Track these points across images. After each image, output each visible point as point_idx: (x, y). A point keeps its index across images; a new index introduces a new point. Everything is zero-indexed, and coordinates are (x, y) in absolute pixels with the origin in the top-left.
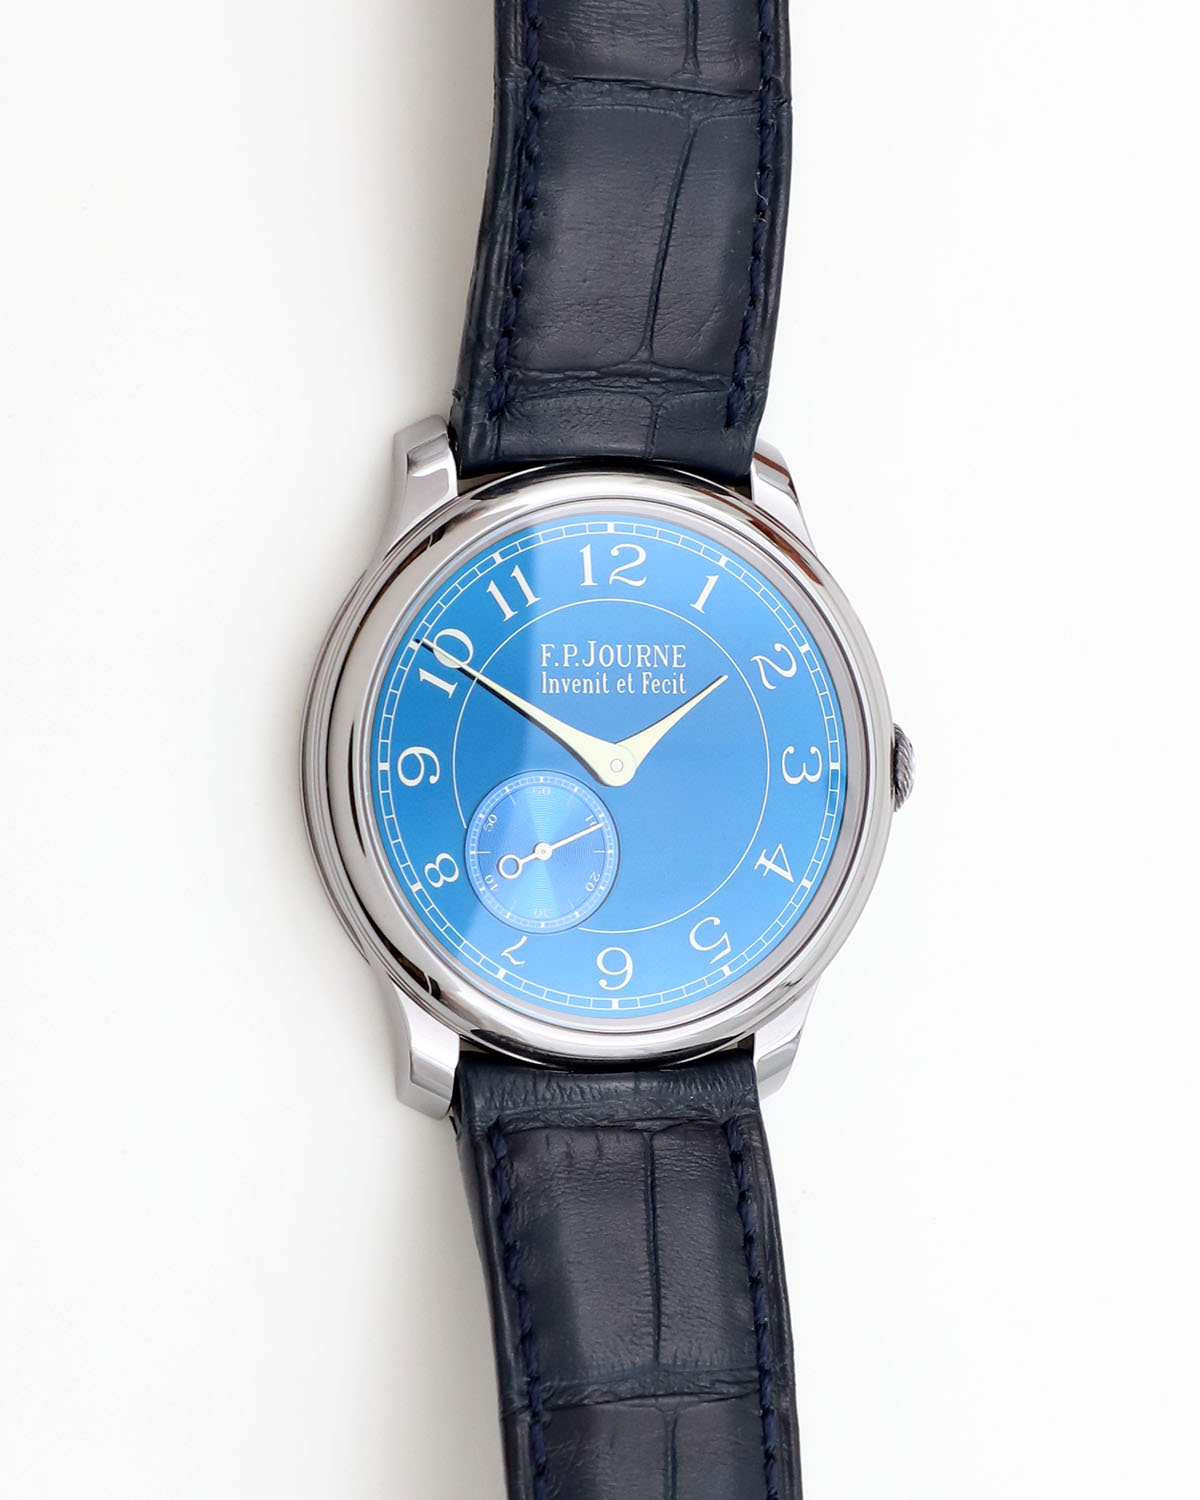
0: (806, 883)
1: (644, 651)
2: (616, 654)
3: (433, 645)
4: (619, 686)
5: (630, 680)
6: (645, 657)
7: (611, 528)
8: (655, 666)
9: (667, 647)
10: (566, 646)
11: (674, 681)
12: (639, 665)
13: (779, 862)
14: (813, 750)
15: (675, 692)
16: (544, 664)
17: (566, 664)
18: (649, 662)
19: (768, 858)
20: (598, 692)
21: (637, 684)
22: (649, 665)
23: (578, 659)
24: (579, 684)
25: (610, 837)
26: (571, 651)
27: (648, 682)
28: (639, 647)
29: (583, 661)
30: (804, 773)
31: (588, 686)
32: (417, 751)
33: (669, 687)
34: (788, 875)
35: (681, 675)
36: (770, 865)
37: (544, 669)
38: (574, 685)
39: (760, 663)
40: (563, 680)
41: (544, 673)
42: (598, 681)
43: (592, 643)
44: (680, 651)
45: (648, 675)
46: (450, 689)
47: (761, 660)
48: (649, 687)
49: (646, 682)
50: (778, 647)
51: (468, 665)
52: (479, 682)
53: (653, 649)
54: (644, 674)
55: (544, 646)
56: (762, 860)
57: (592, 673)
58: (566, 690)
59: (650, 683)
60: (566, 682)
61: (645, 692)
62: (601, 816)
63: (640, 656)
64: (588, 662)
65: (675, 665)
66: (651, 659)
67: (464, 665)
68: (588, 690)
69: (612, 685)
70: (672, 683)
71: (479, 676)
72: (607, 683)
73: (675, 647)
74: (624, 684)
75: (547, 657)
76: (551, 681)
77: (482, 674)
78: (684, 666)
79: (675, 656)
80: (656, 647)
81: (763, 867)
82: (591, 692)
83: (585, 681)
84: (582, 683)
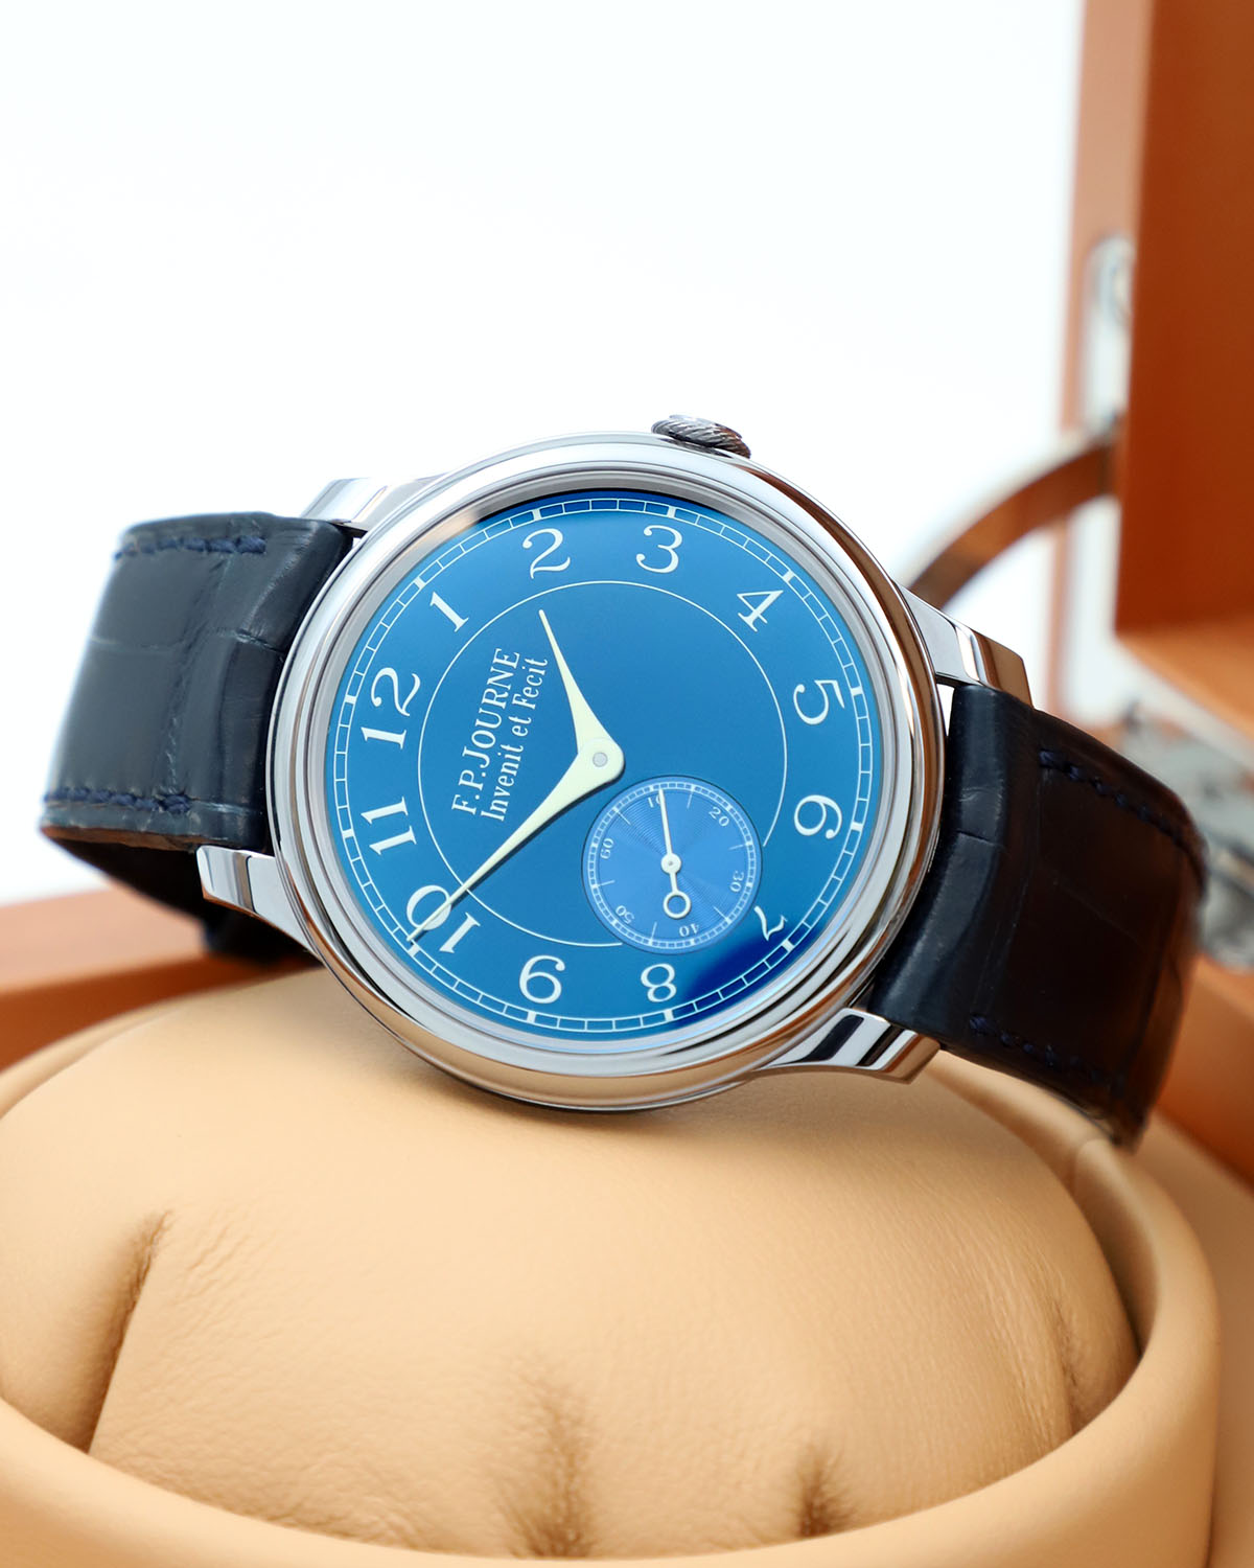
0: (787, 577)
1: (490, 696)
2: (485, 728)
3: (419, 928)
4: (519, 734)
5: (516, 720)
6: (497, 696)
7: (351, 699)
8: (509, 687)
9: (492, 669)
10: (462, 782)
11: (531, 670)
12: (503, 705)
13: (756, 602)
14: (647, 532)
15: (543, 672)
16: (473, 811)
17: (480, 786)
18: (503, 693)
19: (748, 612)
20: (518, 759)
21: (522, 712)
22: (506, 695)
23: (478, 772)
24: (505, 777)
25: (677, 784)
26: (467, 777)
27: (524, 700)
28: (485, 700)
29: (482, 766)
30: (669, 548)
31: (510, 768)
32: (525, 976)
33: (536, 677)
34: (774, 595)
35: (527, 661)
36: (757, 613)
37: (478, 812)
38: (505, 784)
39: (538, 569)
40: (496, 794)
41: (483, 813)
42: (507, 756)
43: (466, 752)
44: (500, 656)
45: (517, 699)
46: (470, 922)
47: (535, 567)
48: (530, 701)
49: (524, 703)
50: (527, 544)
51: (451, 894)
52: (472, 888)
53: (491, 686)
54: (515, 702)
55: (455, 806)
56: (749, 620)
57: (498, 759)
58: (507, 794)
59: (526, 697)
60: (499, 791)
61: (533, 706)
62: (652, 789)
63: (494, 702)
64: (484, 762)
65: (514, 665)
66: (500, 690)
67: (450, 899)
68: (513, 769)
69: (515, 742)
70: (532, 673)
71: (465, 886)
72: (511, 746)
73: (496, 660)
74: (519, 727)
75: (467, 806)
76: (493, 807)
77: (464, 881)
78: (518, 655)
79: (505, 662)
80: (490, 681)
81: (757, 622)
82: (516, 766)
83: (504, 770)
84: (504, 774)
